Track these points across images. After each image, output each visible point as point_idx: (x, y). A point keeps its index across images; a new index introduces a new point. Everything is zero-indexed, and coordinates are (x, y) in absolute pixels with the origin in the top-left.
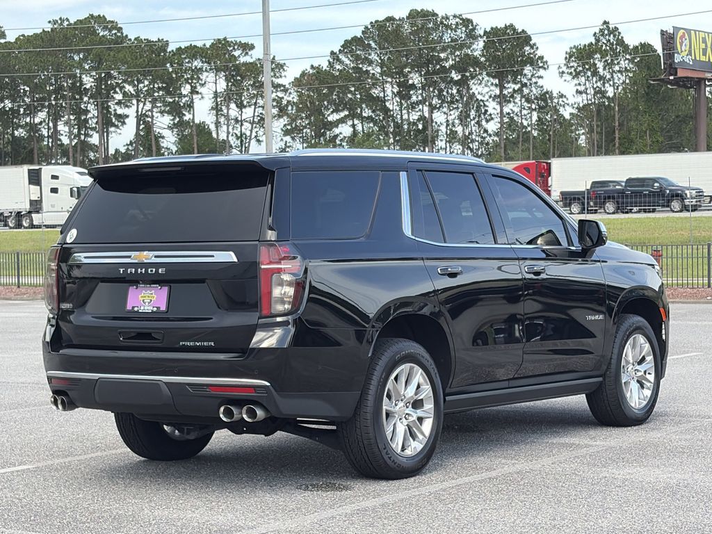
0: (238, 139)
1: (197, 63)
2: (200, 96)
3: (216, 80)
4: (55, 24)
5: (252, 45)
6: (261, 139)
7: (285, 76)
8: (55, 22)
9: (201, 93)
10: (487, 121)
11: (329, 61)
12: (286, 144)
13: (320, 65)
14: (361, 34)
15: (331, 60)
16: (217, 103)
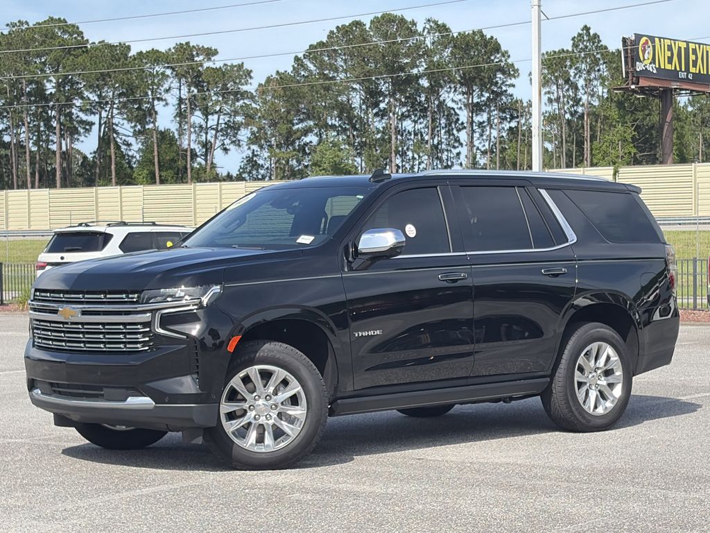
0: (203, 147)
1: (159, 69)
2: (164, 103)
3: (180, 86)
4: (14, 27)
5: (216, 50)
6: (228, 147)
7: (251, 84)
8: (14, 25)
9: (165, 100)
10: (459, 130)
11: (293, 66)
12: (253, 153)
13: (286, 72)
14: (326, 39)
15: (296, 66)
16: (180, 110)
